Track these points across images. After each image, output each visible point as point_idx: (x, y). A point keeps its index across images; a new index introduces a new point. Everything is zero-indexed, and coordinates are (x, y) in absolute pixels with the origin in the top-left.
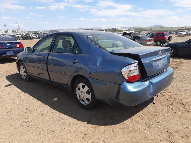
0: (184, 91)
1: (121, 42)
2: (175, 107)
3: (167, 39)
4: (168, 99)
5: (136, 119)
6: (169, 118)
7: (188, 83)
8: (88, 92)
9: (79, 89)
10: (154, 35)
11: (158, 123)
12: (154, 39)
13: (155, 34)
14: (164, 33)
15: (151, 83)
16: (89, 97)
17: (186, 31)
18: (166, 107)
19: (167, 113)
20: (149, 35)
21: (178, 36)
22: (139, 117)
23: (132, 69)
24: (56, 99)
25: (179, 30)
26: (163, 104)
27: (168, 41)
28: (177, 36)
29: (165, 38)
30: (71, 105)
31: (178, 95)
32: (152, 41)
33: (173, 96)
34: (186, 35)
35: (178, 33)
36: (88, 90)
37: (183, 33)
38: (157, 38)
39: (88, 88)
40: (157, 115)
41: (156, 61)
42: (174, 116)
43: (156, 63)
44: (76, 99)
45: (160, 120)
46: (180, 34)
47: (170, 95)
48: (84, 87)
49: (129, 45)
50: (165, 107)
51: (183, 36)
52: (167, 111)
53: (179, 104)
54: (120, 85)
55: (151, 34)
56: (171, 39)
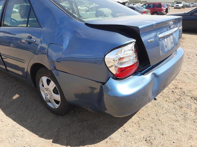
0: (192, 76)
1: (109, 9)
2: (185, 104)
3: (165, 10)
4: (174, 90)
5: (130, 129)
6: (178, 124)
7: (195, 65)
8: (55, 91)
9: (43, 85)
10: (150, 6)
11: (163, 134)
12: (150, 10)
13: (152, 5)
14: (161, 4)
15: (155, 75)
16: (58, 97)
17: (183, 2)
18: (173, 104)
19: (175, 114)
20: (144, 6)
21: (175, 8)
22: (134, 125)
23: (124, 56)
24: (16, 96)
25: (175, 1)
26: (167, 99)
27: (165, 13)
28: (173, 8)
29: (162, 10)
30: (34, 107)
31: (185, 82)
32: (148, 13)
33: (180, 86)
34: (183, 7)
35: (175, 5)
36: (55, 88)
37: (180, 5)
38: (154, 9)
39: (55, 85)
40: (161, 119)
41: (164, 38)
42: (185, 119)
43: (164, 42)
44: (41, 99)
45: (166, 130)
46: (176, 6)
47: (175, 84)
48: (48, 82)
49: (121, 12)
50: (170, 104)
51: (180, 8)
52: (174, 110)
53: (189, 98)
54: (104, 84)
55: (147, 5)
56: (168, 10)
